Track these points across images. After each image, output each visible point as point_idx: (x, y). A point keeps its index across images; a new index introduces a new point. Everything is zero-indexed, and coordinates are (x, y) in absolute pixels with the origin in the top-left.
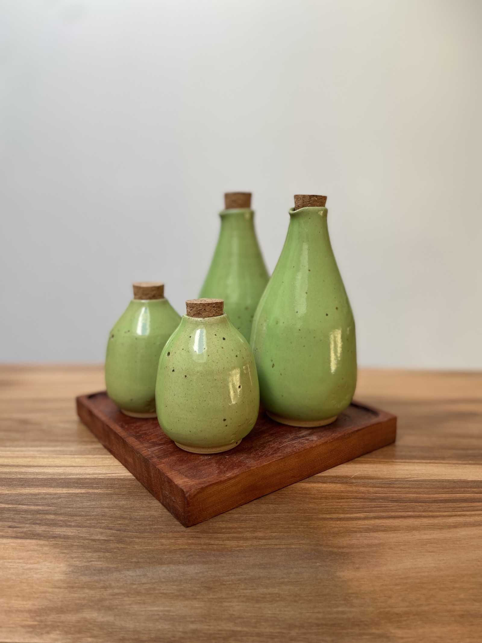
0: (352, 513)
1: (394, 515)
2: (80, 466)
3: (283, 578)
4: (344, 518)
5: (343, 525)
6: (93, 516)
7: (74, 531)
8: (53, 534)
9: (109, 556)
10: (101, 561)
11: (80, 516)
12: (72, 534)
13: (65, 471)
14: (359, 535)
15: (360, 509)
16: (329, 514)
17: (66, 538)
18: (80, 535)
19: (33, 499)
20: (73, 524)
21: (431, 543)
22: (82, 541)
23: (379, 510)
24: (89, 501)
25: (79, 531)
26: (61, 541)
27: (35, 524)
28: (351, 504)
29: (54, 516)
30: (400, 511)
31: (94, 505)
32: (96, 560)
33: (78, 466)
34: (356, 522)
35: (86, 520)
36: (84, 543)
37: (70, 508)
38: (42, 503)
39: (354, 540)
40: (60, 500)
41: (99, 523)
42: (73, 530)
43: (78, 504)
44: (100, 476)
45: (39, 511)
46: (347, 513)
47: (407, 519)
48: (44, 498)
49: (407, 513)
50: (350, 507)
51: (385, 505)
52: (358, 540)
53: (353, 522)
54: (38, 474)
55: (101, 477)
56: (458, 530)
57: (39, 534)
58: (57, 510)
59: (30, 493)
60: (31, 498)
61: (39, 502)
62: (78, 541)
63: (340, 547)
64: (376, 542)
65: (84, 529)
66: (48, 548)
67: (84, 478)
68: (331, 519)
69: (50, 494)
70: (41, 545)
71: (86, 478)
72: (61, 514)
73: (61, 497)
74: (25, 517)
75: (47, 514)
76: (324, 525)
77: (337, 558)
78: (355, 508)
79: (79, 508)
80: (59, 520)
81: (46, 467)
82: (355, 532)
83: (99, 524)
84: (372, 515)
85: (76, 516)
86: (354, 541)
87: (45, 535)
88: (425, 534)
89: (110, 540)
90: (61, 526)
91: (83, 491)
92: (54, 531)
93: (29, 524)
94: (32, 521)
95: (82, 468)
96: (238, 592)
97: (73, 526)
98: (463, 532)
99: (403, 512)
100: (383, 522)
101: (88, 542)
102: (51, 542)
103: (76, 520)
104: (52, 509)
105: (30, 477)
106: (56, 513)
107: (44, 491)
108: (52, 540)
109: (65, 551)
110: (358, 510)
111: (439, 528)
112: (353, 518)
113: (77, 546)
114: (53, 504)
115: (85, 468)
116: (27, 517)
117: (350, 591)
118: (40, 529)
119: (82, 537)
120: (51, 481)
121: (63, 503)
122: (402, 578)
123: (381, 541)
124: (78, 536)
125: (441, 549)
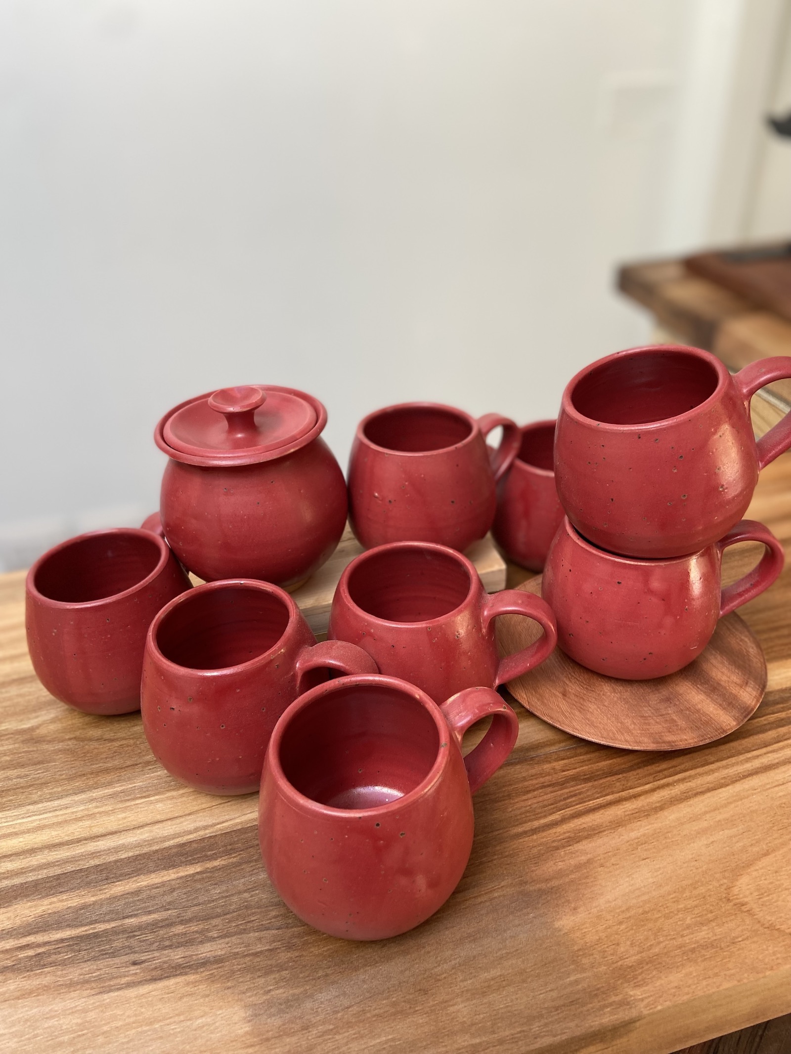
0: (545, 816)
1: (592, 805)
2: (170, 819)
3: (500, 949)
4: (539, 828)
5: (542, 840)
6: (234, 912)
7: (223, 946)
8: (198, 959)
9: (288, 976)
10: (281, 987)
11: (218, 916)
12: (223, 953)
13: (152, 834)
14: (562, 852)
15: (552, 806)
16: (521, 826)
17: (219, 960)
18: (233, 951)
19: (138, 904)
20: (214, 934)
21: (642, 844)
22: (242, 961)
23: (574, 801)
24: (215, 884)
25: (229, 945)
26: (215, 969)
27: (165, 948)
28: (541, 799)
29: (183, 926)
30: (598, 795)
31: (227, 891)
32: (274, 987)
33: (167, 820)
34: (554, 830)
35: (230, 922)
36: (245, 963)
37: (196, 905)
38: (153, 906)
39: (560, 863)
40: (175, 894)
41: (249, 922)
42: (220, 944)
43: (203, 895)
44: (208, 833)
45: (157, 923)
46: (540, 818)
47: (608, 809)
48: (151, 897)
49: (605, 798)
50: (541, 804)
51: (578, 789)
52: (564, 861)
53: (551, 831)
54: (116, 850)
55: (210, 833)
56: (666, 813)
57: (180, 965)
58: (182, 915)
59: (126, 892)
60: (134, 902)
61: (149, 906)
62: (236, 963)
63: (547, 880)
64: (584, 858)
65: (234, 938)
66: (205, 986)
67: (188, 843)
68: (525, 832)
69: (155, 886)
70: (193, 983)
71: (189, 841)
72: (190, 920)
73: (174, 889)
74: (145, 939)
75: (171, 925)
76: (520, 847)
77: (549, 898)
78: (547, 806)
79: (210, 902)
80: (193, 932)
81: (120, 832)
82: (557, 848)
83: (249, 924)
84: (568, 812)
85: (213, 918)
86: (561, 865)
87: (188, 964)
88: (632, 830)
89: (276, 949)
90: (202, 942)
91: (198, 868)
92: (197, 953)
93: (157, 950)
94: (158, 943)
95: (174, 822)
96: (458, 987)
97: (217, 937)
98: (671, 816)
99: (601, 797)
100: (583, 821)
101: (250, 961)
102: (204, 974)
103: (215, 926)
104: (174, 914)
105: (109, 860)
106: (182, 920)
107: (144, 883)
108: (202, 970)
109: (229, 984)
110: (552, 809)
111: (644, 816)
112: (549, 825)
113: (239, 970)
114: (169, 903)
115: (178, 821)
116: (147, 938)
117: (576, 948)
118: (177, 956)
119: (237, 953)
120: (144, 861)
121: (182, 899)
122: (623, 912)
123: (589, 856)
124: (233, 953)
125: (654, 850)
